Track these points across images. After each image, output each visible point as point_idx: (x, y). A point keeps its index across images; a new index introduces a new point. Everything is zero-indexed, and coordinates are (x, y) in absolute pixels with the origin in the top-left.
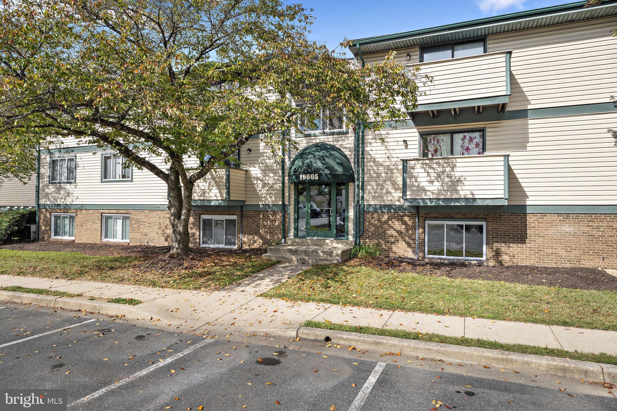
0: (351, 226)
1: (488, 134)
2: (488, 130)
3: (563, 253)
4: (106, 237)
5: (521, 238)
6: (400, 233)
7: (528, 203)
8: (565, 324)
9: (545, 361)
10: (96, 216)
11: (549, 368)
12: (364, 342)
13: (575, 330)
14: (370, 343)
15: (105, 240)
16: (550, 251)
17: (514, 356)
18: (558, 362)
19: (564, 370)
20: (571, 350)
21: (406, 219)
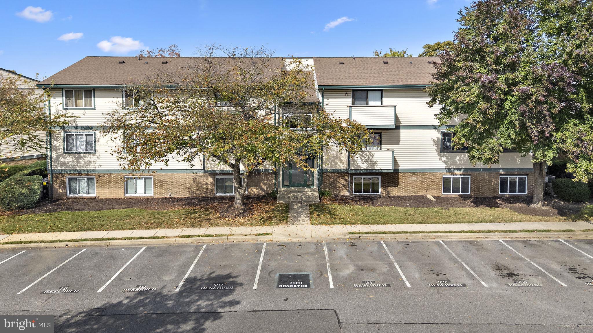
0: (316, 182)
1: (382, 136)
2: (383, 134)
3: (411, 189)
4: (127, 193)
5: (396, 184)
6: (344, 185)
7: (399, 168)
8: (421, 223)
9: (420, 235)
10: (118, 177)
11: (422, 236)
12: (372, 236)
13: (424, 225)
14: (374, 236)
15: (127, 195)
16: (407, 189)
17: (413, 235)
18: (423, 234)
19: (425, 236)
20: (426, 231)
21: (346, 178)
